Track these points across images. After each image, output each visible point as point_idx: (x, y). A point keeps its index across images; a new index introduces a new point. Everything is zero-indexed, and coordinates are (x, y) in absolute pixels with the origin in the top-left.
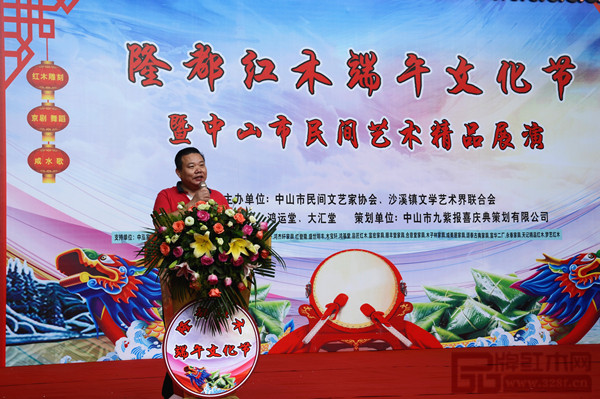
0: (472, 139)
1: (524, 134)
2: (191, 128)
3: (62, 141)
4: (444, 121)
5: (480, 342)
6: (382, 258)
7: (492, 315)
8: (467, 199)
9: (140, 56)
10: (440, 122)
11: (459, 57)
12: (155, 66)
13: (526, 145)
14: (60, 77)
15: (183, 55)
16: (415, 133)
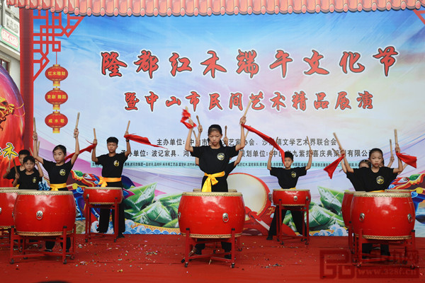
0: (321, 103)
1: (358, 99)
2: (138, 101)
3: (64, 109)
4: (302, 92)
5: (322, 233)
6: (257, 178)
7: (331, 216)
8: (316, 142)
9: (109, 59)
10: (299, 93)
11: (313, 51)
12: (117, 65)
13: (360, 106)
14: (64, 74)
15: (134, 58)
16: (281, 100)
